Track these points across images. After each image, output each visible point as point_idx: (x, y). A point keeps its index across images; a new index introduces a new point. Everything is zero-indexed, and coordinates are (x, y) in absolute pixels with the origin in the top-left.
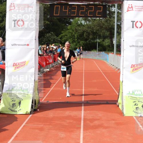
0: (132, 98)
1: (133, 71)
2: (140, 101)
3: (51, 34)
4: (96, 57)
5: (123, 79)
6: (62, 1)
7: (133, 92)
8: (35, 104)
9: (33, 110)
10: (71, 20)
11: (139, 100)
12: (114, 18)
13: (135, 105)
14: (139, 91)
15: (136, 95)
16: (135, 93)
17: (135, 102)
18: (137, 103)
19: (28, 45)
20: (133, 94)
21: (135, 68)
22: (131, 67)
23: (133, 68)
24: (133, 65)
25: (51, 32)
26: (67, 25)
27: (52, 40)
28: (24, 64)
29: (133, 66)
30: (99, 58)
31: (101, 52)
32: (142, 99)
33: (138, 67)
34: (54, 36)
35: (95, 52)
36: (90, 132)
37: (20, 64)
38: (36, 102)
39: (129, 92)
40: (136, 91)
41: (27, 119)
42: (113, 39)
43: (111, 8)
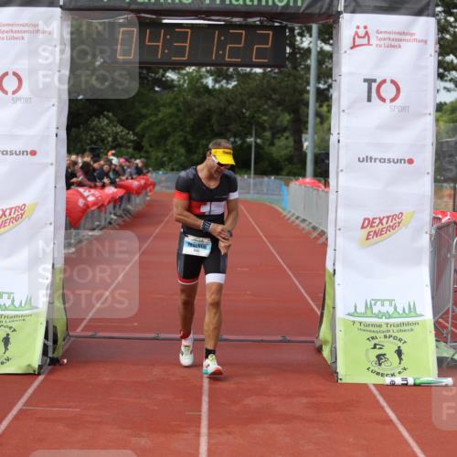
0: (362, 327)
1: (367, 239)
2: (391, 333)
3: (108, 118)
4: (249, 193)
5: (334, 264)
6: (143, 15)
7: (369, 307)
8: (55, 342)
9: (48, 360)
10: (171, 75)
11: (389, 331)
12: (308, 68)
13: (375, 347)
14: (387, 303)
15: (377, 316)
16: (375, 310)
17: (373, 338)
18: (380, 340)
19: (33, 153)
20: (369, 313)
21: (373, 229)
22: (363, 227)
23: (369, 229)
24: (369, 219)
25: (106, 113)
26: (157, 89)
27: (110, 139)
28: (22, 215)
29: (368, 223)
30: (256, 197)
31: (266, 179)
32: (395, 329)
33: (385, 225)
34: (115, 126)
35: (246, 177)
36: (229, 433)
37: (7, 213)
38: (59, 336)
39: (356, 307)
40: (379, 303)
41: (30, 391)
42: (304, 136)
43: (298, 38)
